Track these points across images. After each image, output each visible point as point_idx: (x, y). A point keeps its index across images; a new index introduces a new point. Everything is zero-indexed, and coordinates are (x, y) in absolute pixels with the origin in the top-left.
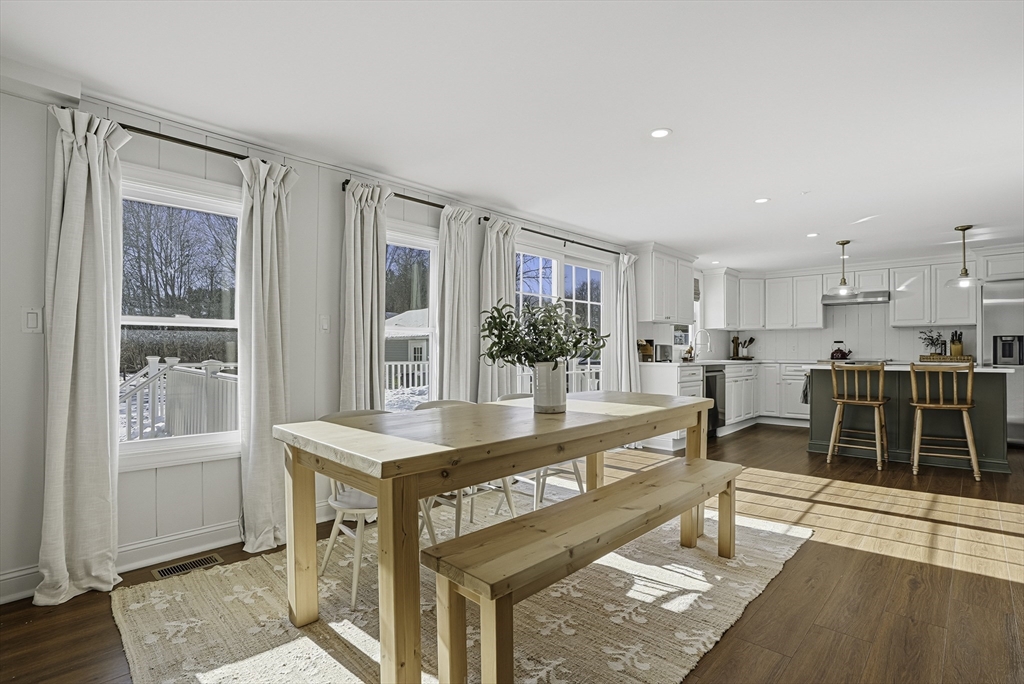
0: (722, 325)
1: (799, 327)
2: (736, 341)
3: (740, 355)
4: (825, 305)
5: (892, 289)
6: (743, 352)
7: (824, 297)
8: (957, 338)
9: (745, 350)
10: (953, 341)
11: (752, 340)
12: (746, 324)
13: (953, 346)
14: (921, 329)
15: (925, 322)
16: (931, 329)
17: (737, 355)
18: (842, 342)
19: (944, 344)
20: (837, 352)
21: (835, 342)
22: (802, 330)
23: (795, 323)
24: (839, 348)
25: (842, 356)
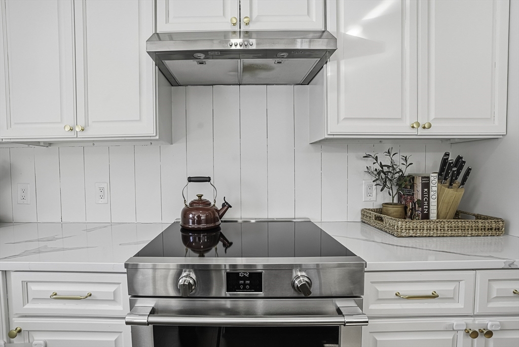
13: (447, 191)
18: (208, 180)
19: (426, 185)
20: (198, 209)
21: (190, 180)
22: (93, 142)
23: (81, 122)
24: (200, 196)
25: (207, 221)
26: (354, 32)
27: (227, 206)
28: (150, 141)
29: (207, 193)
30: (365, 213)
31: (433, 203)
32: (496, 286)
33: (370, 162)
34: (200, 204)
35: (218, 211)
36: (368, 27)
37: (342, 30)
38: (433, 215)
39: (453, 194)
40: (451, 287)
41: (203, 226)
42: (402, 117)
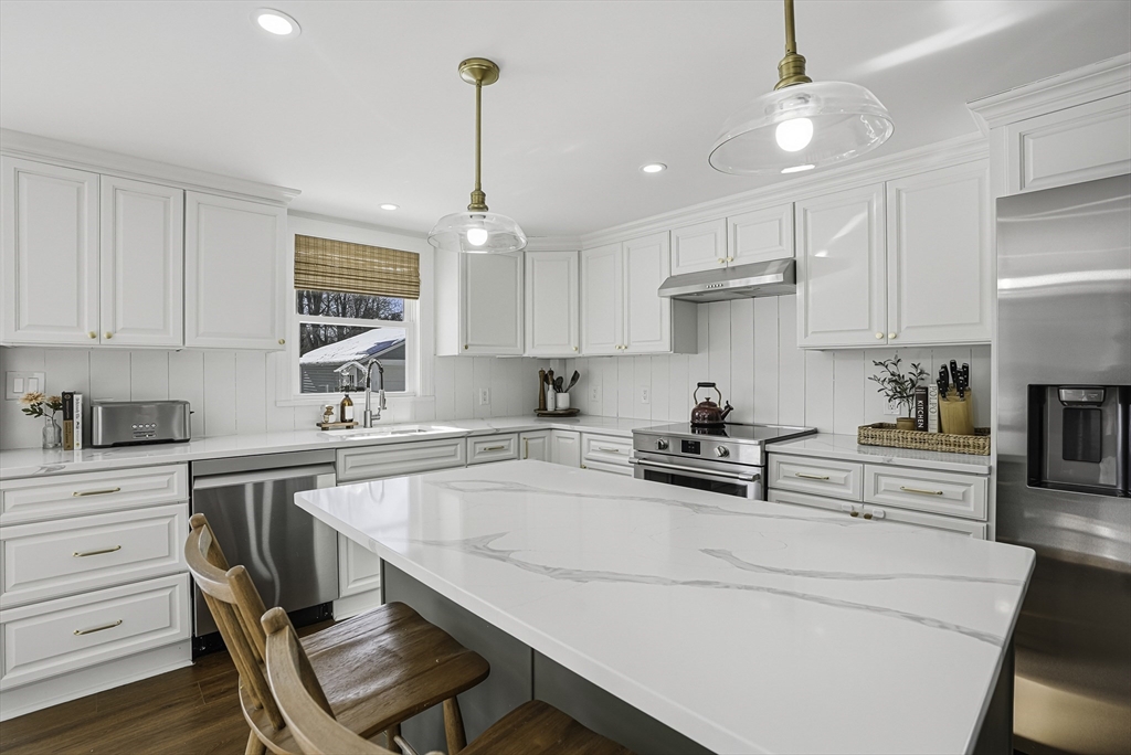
4: (674, 299)
5: (799, 258)
6: (556, 400)
7: (672, 280)
9: (563, 397)
10: (944, 390)
11: (576, 378)
14: (874, 355)
16: (893, 355)
17: (546, 408)
18: (713, 385)
20: (706, 409)
21: (700, 385)
23: (625, 342)
24: (708, 399)
25: (709, 418)
26: (822, 254)
27: (729, 408)
29: (713, 396)
31: (934, 416)
32: (883, 480)
34: (708, 405)
35: (720, 412)
37: (810, 253)
38: (933, 428)
39: (954, 407)
40: (843, 475)
41: (706, 422)
42: (870, 329)
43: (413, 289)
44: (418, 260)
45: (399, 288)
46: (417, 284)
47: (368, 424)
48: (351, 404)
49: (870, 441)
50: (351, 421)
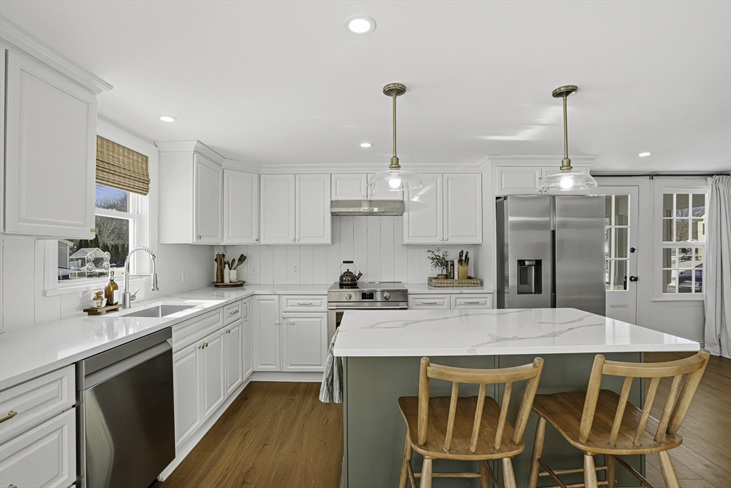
0: (190, 239)
1: (302, 242)
2: (221, 260)
3: (227, 281)
4: (333, 214)
5: (406, 199)
6: (230, 275)
7: (333, 204)
8: (464, 260)
9: (233, 272)
10: (460, 261)
11: (242, 259)
12: (231, 236)
13: (461, 268)
14: (429, 248)
15: (437, 240)
16: (439, 247)
17: (222, 281)
18: (352, 262)
19: (453, 265)
20: (347, 276)
21: (344, 262)
22: (305, 246)
23: (297, 237)
24: (348, 270)
25: (352, 280)
26: (415, 199)
27: (360, 274)
28: (327, 245)
29: (351, 268)
30: (430, 279)
31: (456, 273)
32: (458, 300)
33: (430, 254)
34: (348, 273)
35: (356, 277)
36: (421, 197)
38: (456, 278)
39: (463, 269)
40: (442, 300)
41: (347, 282)
42: (436, 236)
43: (145, 186)
44: (147, 161)
45: (137, 184)
46: (147, 182)
47: (128, 305)
48: (116, 288)
49: (440, 285)
50: (116, 304)
